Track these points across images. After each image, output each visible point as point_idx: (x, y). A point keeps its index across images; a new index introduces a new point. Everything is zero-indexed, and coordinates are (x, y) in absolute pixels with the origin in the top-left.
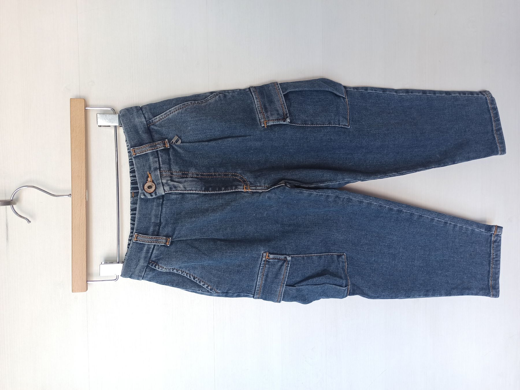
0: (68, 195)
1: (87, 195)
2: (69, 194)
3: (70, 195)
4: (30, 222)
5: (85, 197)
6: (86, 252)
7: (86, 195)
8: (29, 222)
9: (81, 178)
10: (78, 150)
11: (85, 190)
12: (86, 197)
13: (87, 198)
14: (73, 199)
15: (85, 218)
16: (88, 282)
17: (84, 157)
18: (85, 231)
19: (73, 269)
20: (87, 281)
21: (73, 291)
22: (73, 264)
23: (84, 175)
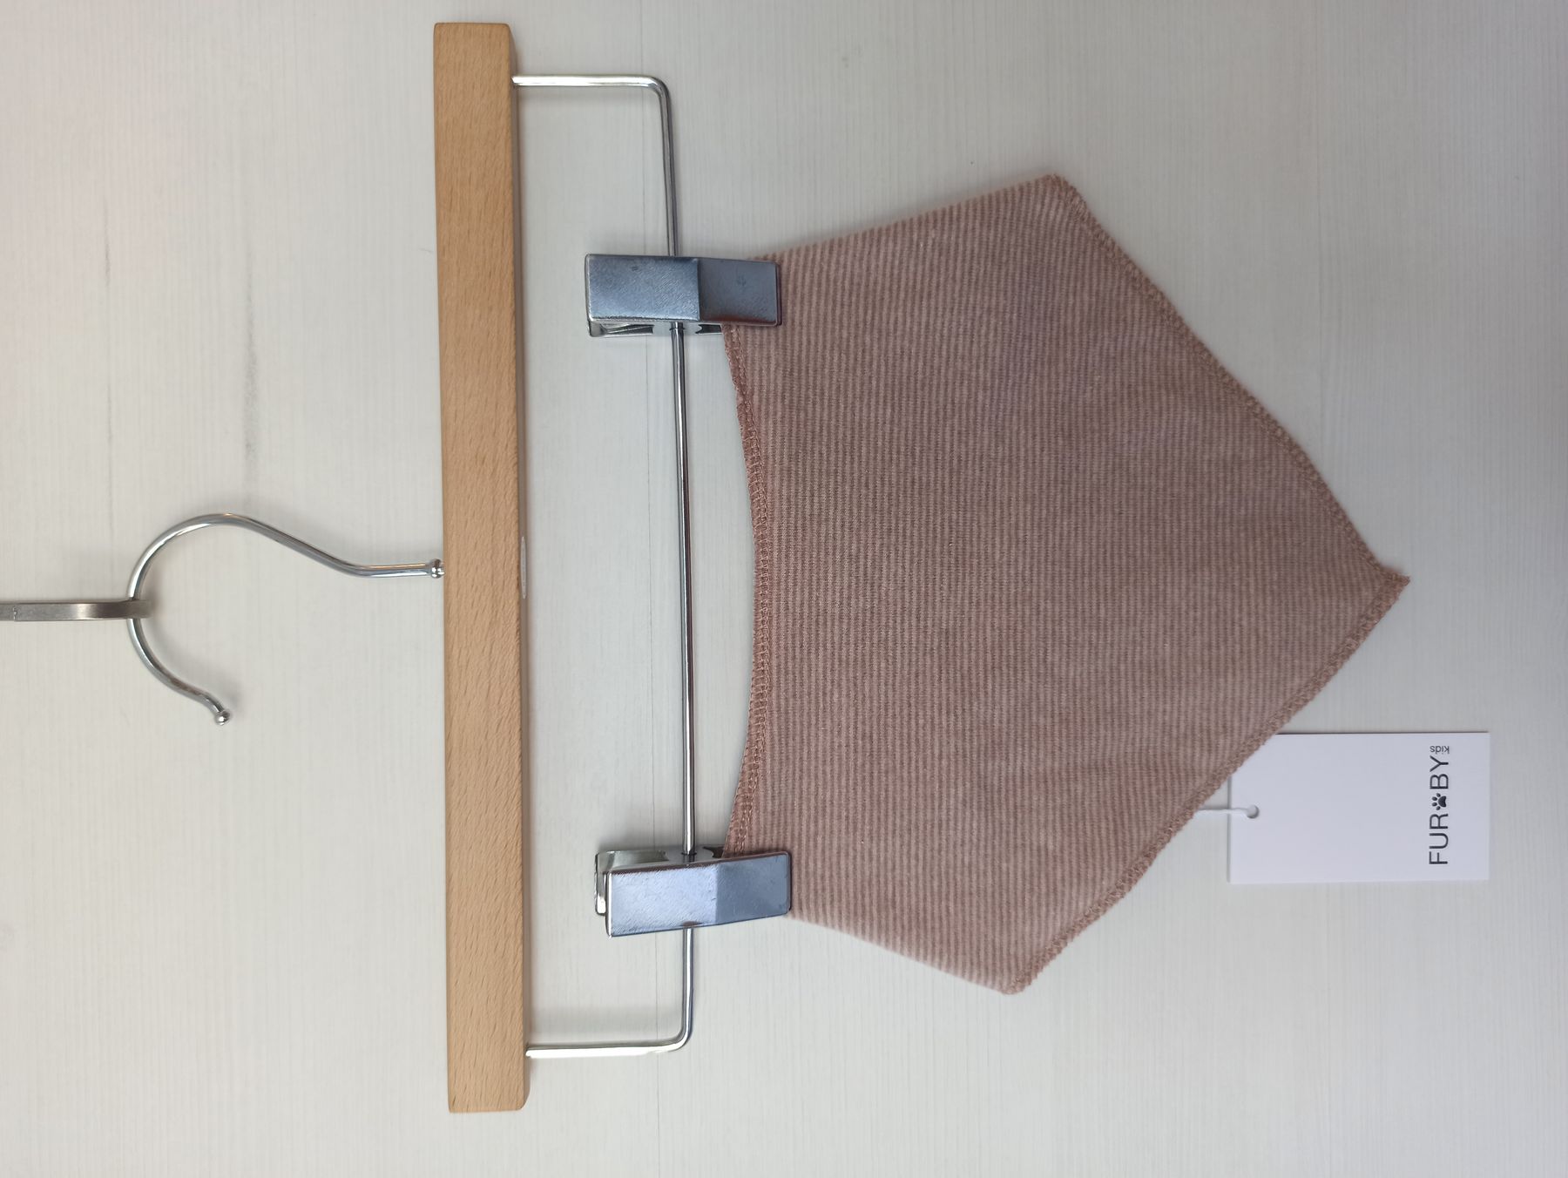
0: (426, 568)
1: (523, 566)
2: (428, 562)
3: (437, 564)
4: (226, 716)
5: (514, 577)
6: (519, 886)
7: (519, 567)
8: (222, 719)
9: (494, 470)
10: (477, 311)
11: (513, 539)
12: (519, 579)
13: (523, 581)
14: (453, 588)
15: (517, 693)
16: (530, 1053)
17: (508, 353)
18: (517, 768)
19: (453, 981)
20: (528, 1047)
21: (453, 1105)
22: (453, 951)
23: (511, 452)
